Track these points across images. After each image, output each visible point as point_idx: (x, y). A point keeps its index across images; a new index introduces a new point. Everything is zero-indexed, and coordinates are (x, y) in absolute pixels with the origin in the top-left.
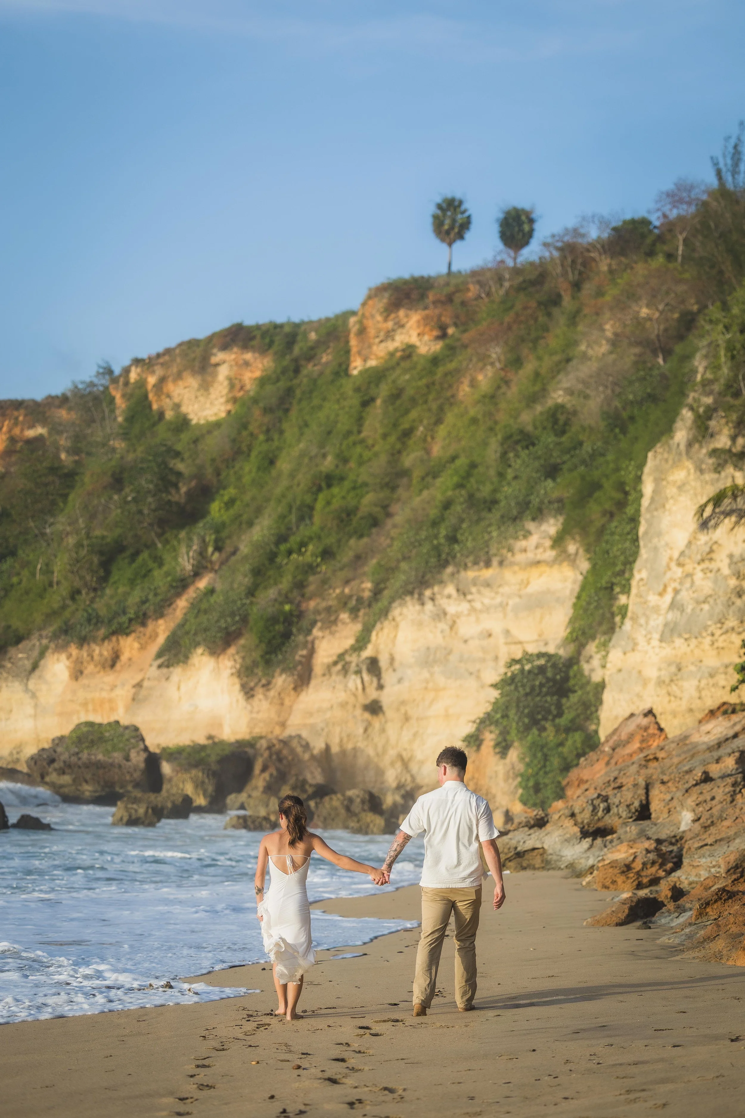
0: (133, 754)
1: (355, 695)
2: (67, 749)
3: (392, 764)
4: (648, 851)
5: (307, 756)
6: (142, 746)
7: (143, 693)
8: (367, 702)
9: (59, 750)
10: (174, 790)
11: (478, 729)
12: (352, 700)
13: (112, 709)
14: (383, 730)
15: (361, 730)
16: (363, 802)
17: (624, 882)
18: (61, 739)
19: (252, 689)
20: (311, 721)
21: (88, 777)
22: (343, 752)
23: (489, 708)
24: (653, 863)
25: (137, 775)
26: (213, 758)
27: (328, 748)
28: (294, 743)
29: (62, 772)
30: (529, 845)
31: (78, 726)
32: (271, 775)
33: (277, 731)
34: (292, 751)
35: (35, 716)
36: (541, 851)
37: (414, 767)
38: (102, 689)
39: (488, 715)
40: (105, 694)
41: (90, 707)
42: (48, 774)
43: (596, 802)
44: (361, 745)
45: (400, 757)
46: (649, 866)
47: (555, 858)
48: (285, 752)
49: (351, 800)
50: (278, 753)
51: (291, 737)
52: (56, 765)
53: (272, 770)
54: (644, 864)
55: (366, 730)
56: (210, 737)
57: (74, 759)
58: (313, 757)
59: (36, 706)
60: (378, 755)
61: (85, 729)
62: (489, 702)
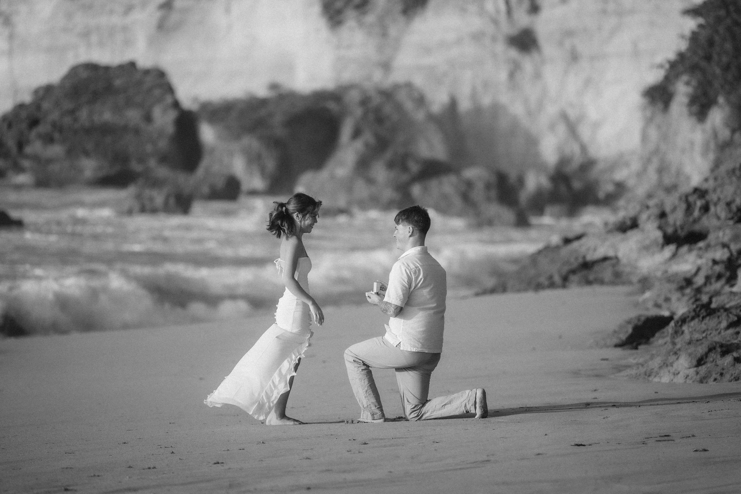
0: (157, 112)
1: (495, 22)
2: (57, 104)
3: (552, 127)
4: (715, 262)
5: (420, 116)
6: (169, 100)
7: (174, 17)
8: (513, 31)
9: (46, 105)
10: (216, 168)
11: (667, 78)
12: (490, 29)
13: (128, 43)
14: (538, 75)
15: (503, 75)
16: (488, 187)
17: (679, 300)
18: (48, 89)
19: (339, 12)
20: (428, 61)
21: (90, 146)
22: (478, 111)
23: (683, 46)
24: (719, 277)
25: (163, 144)
26: (278, 119)
27: (453, 104)
28: (402, 96)
29: (49, 140)
30: (600, 253)
31: (74, 71)
32: (367, 145)
33: (378, 76)
34: (399, 107)
35: (10, 53)
36: (614, 261)
37: (585, 132)
38: (111, 12)
39: (681, 56)
40: (116, 20)
41: (94, 38)
42: (28, 142)
43: (691, 199)
44: (504, 98)
45: (564, 117)
46: (713, 280)
47: (628, 269)
48: (388, 109)
49: (469, 184)
50: (378, 111)
51: (397, 87)
52: (42, 128)
53: (368, 136)
54: (708, 278)
55: (512, 75)
56: (274, 86)
57: (67, 120)
58: (431, 118)
59: (11, 37)
60: (530, 113)
61: (84, 74)
62: (683, 37)
